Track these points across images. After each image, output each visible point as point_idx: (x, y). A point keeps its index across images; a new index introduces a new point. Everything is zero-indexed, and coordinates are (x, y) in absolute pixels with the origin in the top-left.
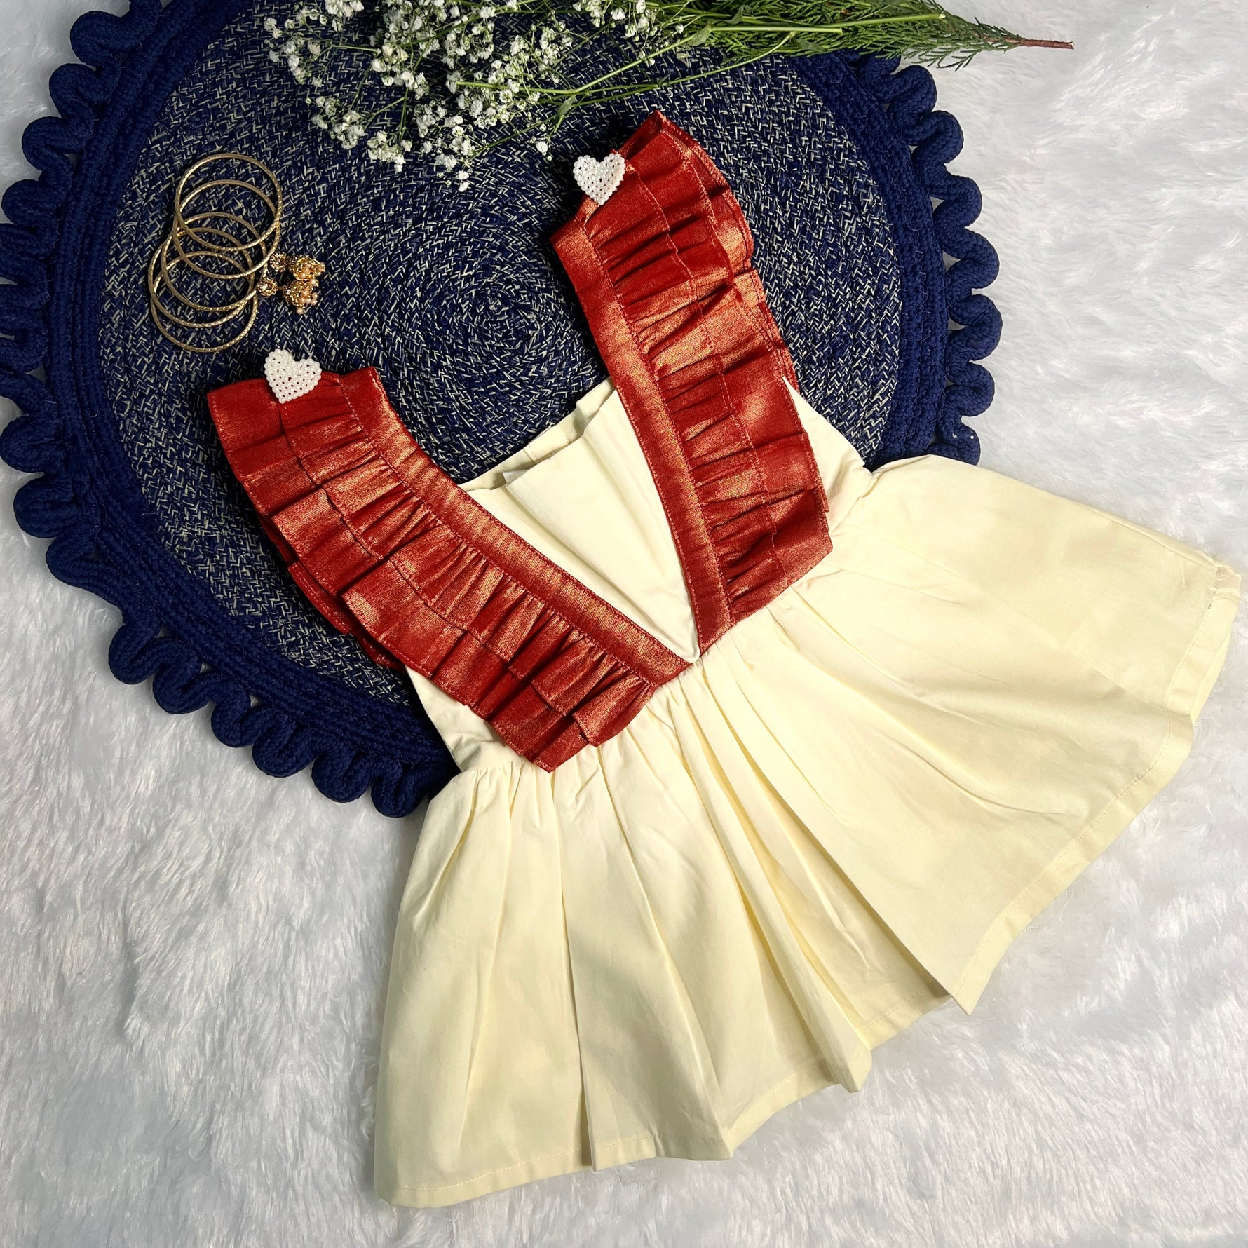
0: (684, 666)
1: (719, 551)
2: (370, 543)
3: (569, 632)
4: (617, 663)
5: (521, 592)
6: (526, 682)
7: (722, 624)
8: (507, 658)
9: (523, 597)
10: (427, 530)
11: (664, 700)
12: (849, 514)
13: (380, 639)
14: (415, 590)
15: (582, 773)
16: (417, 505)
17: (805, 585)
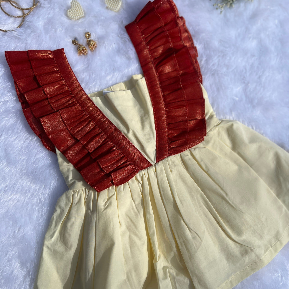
0: (150, 165)
1: (169, 132)
2: (54, 106)
3: (113, 147)
4: (128, 160)
5: (100, 131)
6: (95, 160)
7: (165, 155)
8: (91, 151)
9: (100, 133)
10: (74, 105)
11: (141, 175)
12: (211, 130)
13: (49, 137)
14: (64, 123)
15: (109, 194)
16: (72, 97)
17: (193, 149)
